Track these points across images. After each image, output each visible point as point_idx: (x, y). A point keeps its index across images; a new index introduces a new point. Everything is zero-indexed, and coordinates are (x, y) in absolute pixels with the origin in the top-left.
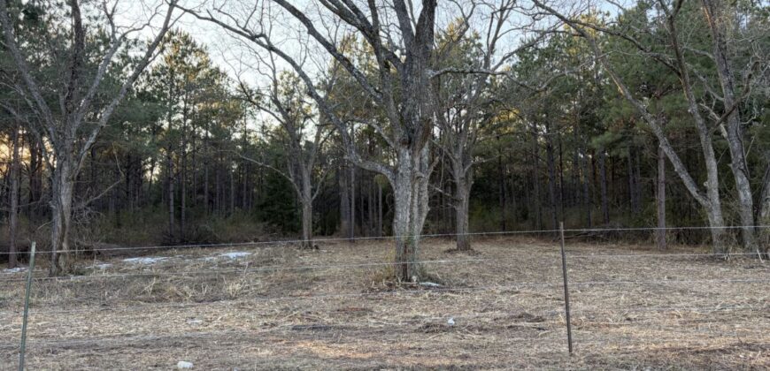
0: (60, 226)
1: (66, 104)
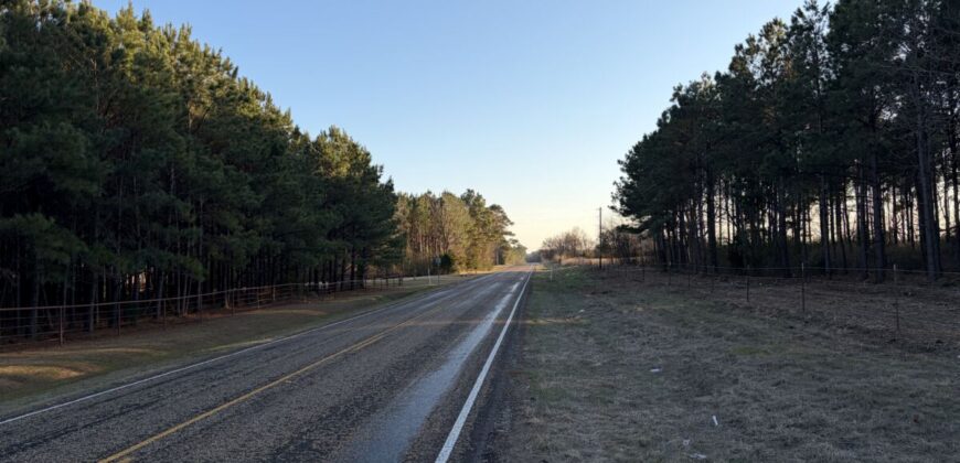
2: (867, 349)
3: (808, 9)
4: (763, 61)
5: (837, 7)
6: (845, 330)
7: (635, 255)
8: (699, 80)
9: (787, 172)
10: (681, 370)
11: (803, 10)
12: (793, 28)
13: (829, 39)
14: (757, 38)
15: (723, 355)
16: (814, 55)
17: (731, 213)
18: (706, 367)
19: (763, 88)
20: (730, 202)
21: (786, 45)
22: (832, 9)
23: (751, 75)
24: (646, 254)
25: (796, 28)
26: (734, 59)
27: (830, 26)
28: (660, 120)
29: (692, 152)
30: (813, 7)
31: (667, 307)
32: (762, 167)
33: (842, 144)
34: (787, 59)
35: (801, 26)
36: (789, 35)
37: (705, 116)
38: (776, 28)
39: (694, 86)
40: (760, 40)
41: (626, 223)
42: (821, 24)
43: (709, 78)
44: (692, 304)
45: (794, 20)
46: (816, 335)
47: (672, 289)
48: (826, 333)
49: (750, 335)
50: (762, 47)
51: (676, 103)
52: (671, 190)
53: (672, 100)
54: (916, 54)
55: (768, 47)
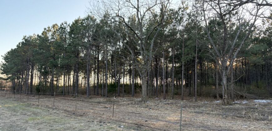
0: (224, 90)
1: (223, 53)
2: (67, 116)
3: (65, 23)
4: (52, 34)
5: (72, 25)
6: (63, 111)
7: (4, 87)
8: (33, 36)
9: (55, 66)
10: (8, 127)
11: (64, 23)
12: (61, 27)
13: (69, 33)
14: (51, 27)
15: (24, 121)
16: (65, 36)
17: (39, 76)
18: (17, 126)
19: (51, 42)
20: (39, 72)
21: (58, 31)
22: (70, 25)
23: (48, 37)
24: (9, 87)
25: (61, 28)
26: (43, 32)
27: (70, 29)
28: (18, 45)
29: (27, 56)
30: (66, 23)
31: (10, 105)
32: (48, 64)
33: (70, 60)
34: (58, 35)
35: (63, 27)
36: (59, 29)
37: (33, 46)
38: (56, 26)
39: (31, 37)
40: (51, 28)
41: (2, 77)
42: (68, 28)
43: (35, 35)
44: (19, 104)
45: (61, 25)
46: (55, 113)
47: (14, 99)
48: (58, 112)
49: (35, 114)
50: (52, 30)
51: (24, 41)
52: (19, 67)
53: (23, 40)
54: (89, 41)
55: (53, 31)
